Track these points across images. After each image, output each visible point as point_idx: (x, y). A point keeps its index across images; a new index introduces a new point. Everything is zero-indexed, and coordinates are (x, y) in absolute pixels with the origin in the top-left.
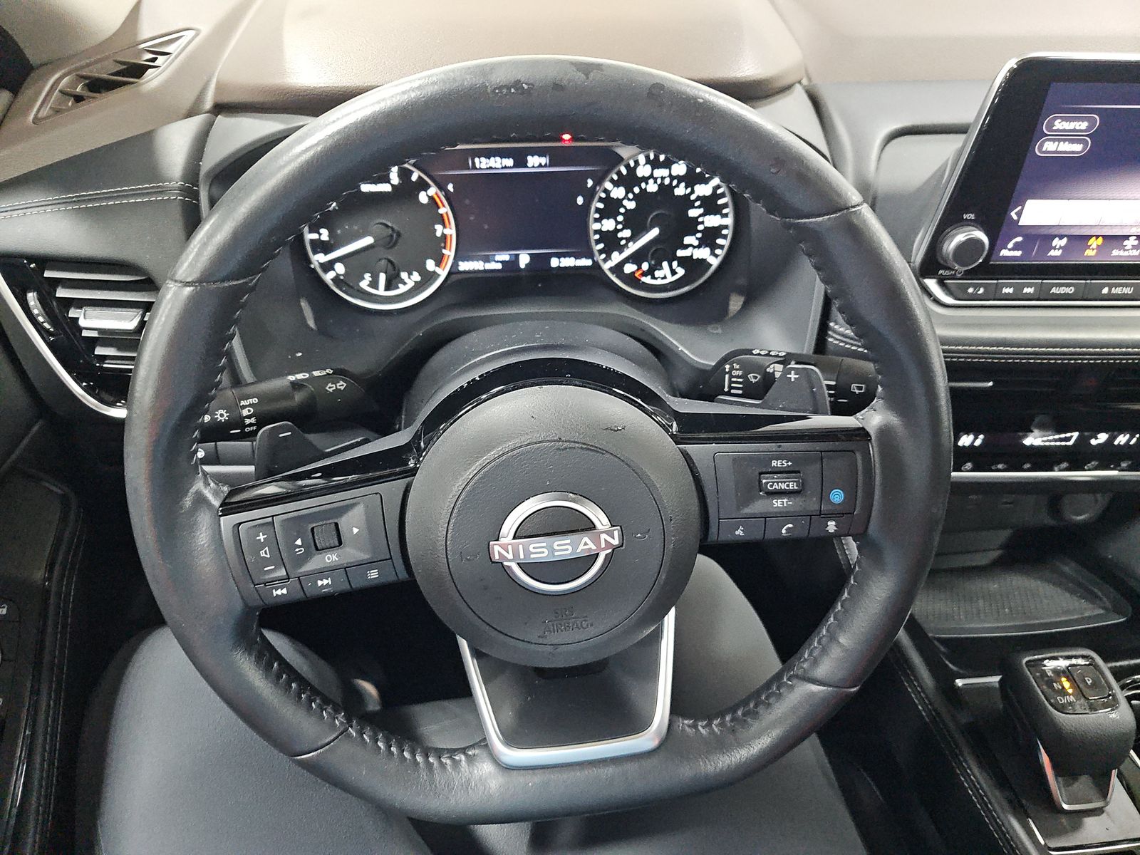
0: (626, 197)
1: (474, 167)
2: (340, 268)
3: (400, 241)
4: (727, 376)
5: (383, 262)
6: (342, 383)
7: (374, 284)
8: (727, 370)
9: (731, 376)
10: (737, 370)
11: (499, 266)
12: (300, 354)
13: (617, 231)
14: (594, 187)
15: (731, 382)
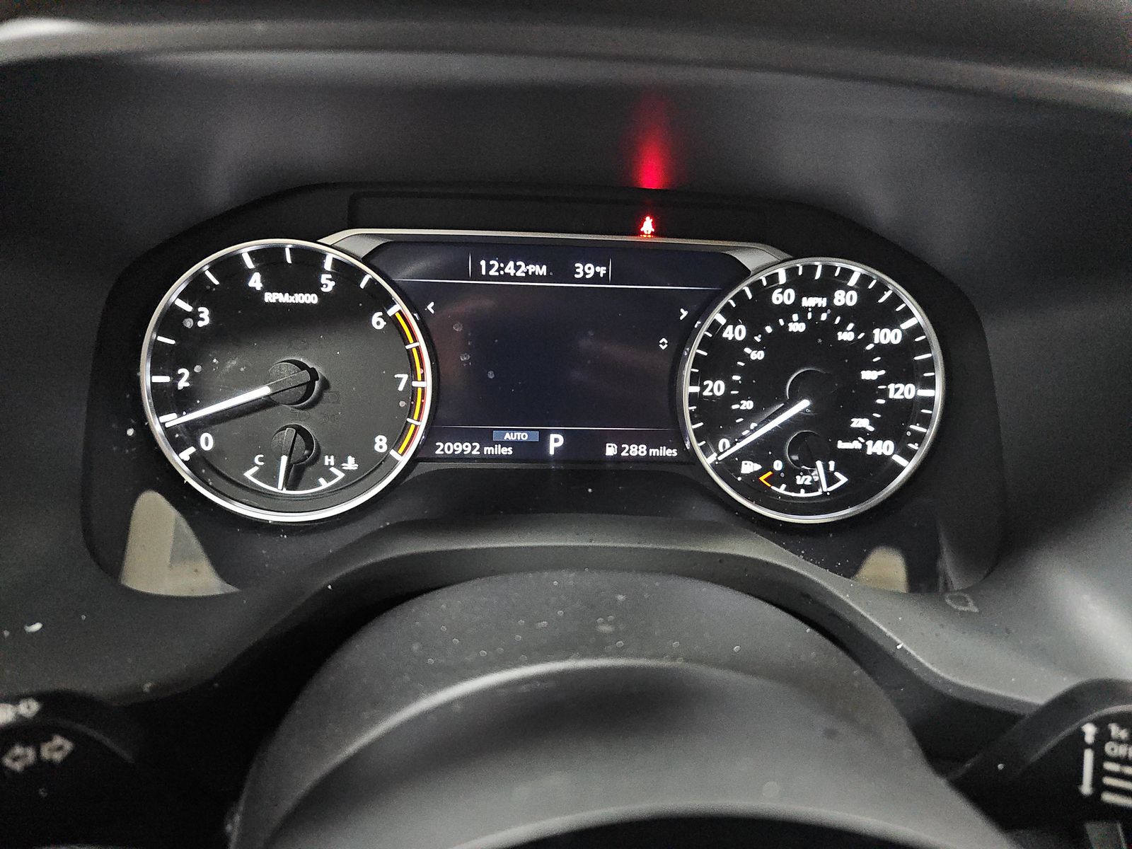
0: (749, 342)
1: (477, 274)
2: (207, 441)
3: (326, 394)
4: (1089, 756)
5: (289, 434)
6: (58, 741)
7: (268, 474)
8: (1089, 739)
9: (1100, 757)
10: (1120, 741)
11: (508, 451)
12: (37, 627)
13: (727, 399)
14: (691, 320)
15: (1099, 772)
